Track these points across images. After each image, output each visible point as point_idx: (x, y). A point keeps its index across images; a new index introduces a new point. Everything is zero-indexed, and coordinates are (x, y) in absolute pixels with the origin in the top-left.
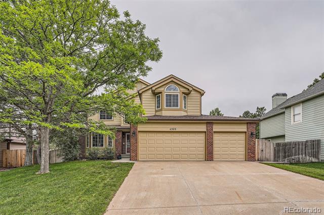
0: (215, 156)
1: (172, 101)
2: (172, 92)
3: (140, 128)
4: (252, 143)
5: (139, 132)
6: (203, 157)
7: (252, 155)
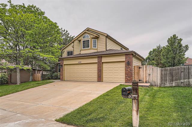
0: (104, 79)
1: (86, 44)
2: (86, 39)
3: (65, 62)
4: (128, 70)
5: (64, 65)
6: (96, 79)
7: (129, 79)
